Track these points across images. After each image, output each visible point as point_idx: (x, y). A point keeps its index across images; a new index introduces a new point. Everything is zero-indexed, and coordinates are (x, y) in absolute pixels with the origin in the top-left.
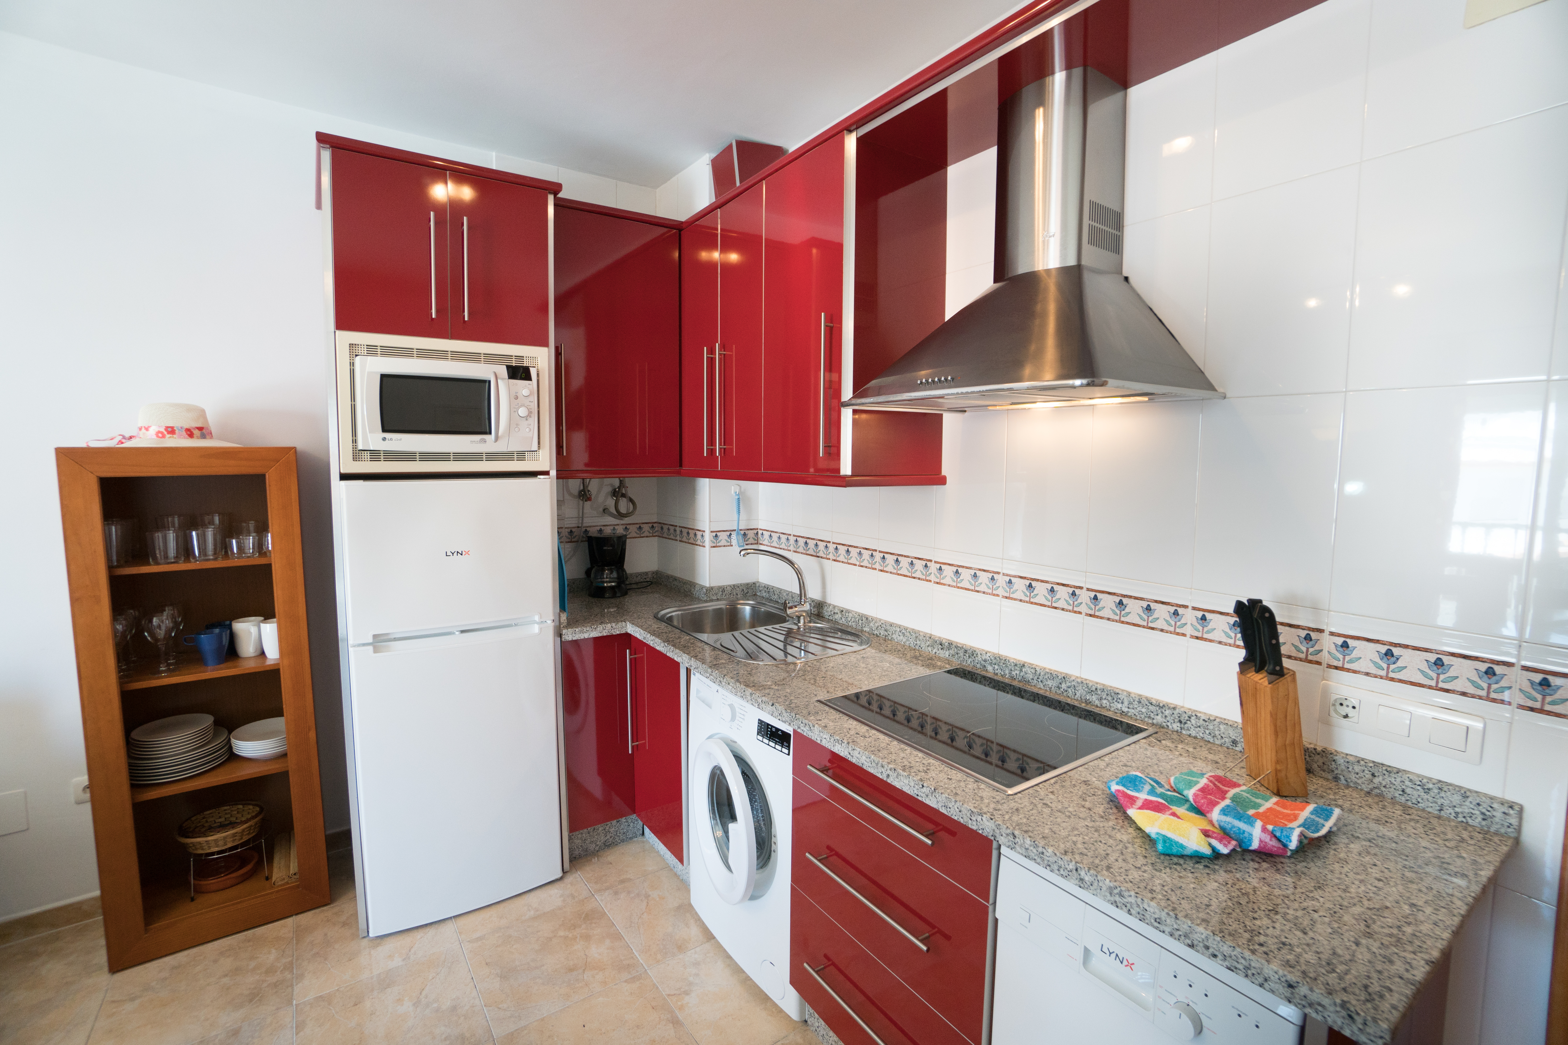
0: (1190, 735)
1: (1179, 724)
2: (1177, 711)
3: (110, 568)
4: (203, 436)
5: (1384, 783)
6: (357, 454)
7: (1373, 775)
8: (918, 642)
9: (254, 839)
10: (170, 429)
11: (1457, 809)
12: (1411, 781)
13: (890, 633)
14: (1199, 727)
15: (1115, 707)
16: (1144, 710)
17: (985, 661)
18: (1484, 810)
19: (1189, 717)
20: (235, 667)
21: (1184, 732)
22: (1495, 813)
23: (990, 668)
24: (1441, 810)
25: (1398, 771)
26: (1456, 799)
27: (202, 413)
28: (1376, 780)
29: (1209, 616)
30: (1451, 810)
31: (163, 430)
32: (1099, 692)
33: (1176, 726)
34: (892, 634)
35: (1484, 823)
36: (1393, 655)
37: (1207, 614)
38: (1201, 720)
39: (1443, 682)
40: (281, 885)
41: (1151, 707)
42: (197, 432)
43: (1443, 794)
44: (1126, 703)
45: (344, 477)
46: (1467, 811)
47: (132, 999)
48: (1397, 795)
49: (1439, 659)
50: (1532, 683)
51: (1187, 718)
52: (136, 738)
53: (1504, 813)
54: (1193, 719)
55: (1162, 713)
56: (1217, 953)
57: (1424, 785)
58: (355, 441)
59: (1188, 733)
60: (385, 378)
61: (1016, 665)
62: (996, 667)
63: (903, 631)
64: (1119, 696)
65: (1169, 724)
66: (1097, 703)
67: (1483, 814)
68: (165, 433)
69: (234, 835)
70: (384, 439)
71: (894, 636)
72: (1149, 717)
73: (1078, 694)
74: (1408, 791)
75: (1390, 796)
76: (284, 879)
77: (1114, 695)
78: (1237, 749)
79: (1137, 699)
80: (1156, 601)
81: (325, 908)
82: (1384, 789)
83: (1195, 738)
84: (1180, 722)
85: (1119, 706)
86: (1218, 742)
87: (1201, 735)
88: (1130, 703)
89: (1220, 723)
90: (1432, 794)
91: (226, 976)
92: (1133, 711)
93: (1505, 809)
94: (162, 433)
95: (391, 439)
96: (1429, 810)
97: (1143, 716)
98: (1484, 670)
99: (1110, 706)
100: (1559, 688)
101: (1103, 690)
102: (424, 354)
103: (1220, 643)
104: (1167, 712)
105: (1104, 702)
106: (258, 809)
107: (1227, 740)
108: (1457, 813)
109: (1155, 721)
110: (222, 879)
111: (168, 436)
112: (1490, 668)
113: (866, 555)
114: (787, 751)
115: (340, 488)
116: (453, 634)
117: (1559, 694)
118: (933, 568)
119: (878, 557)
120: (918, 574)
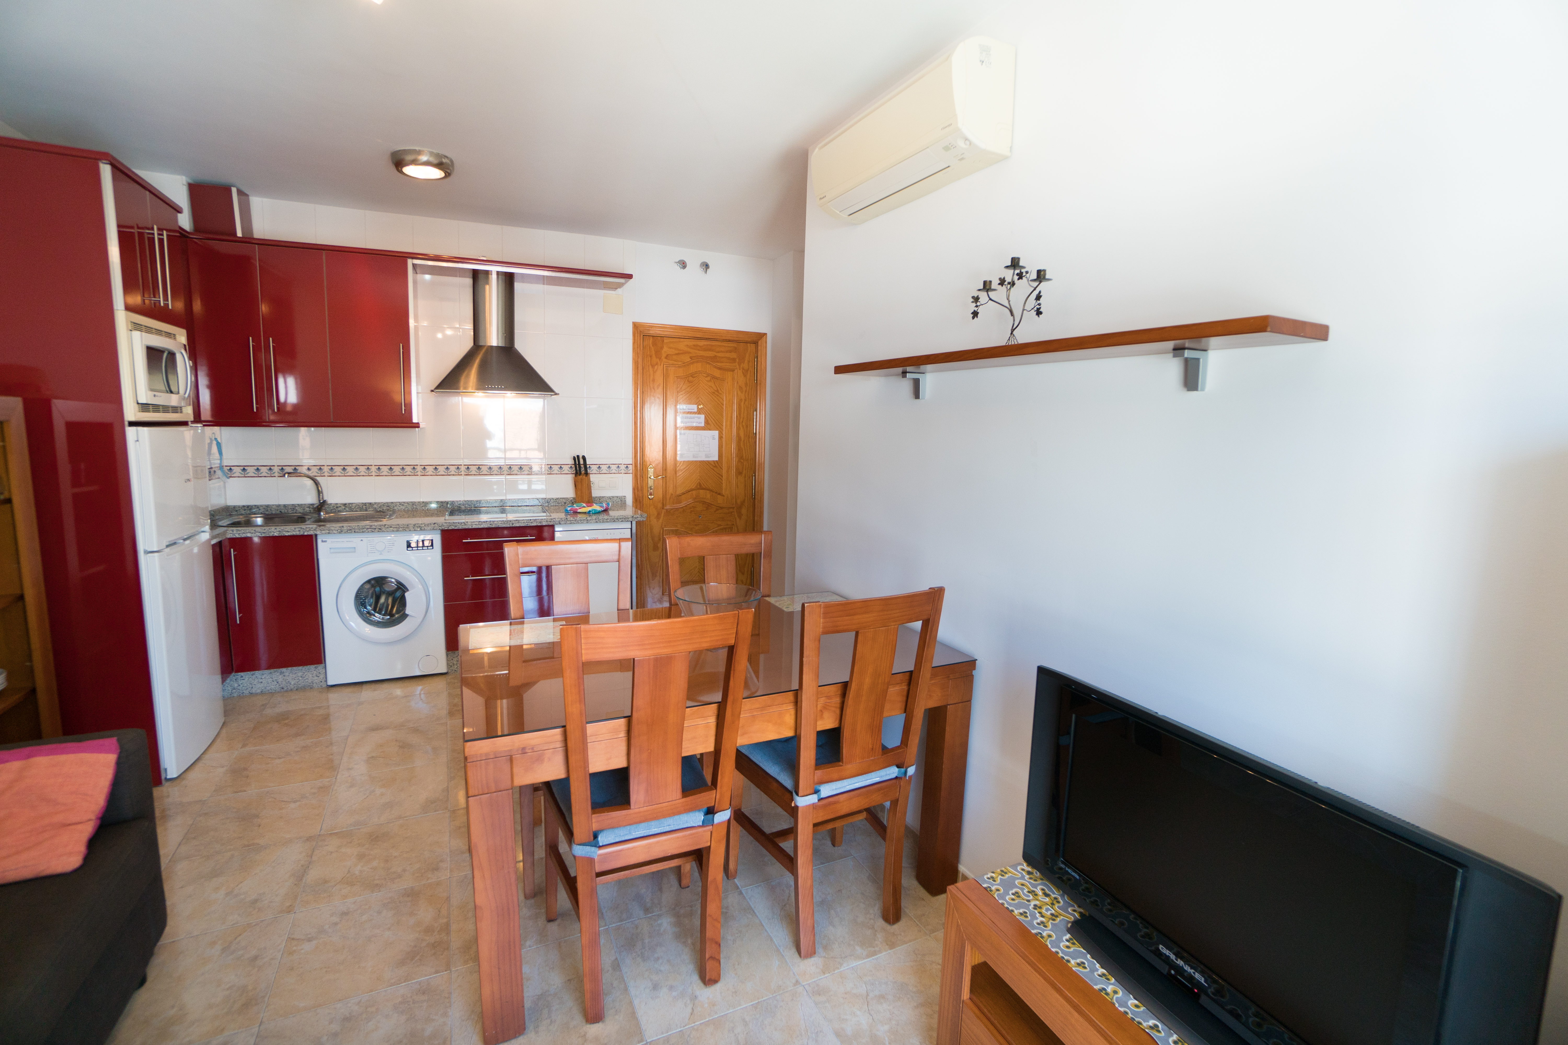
5: (601, 500)
8: (414, 507)
11: (616, 501)
12: (607, 498)
15: (523, 504)
16: (535, 503)
17: (460, 504)
23: (463, 507)
29: (557, 467)
32: (517, 501)
33: (546, 504)
34: (394, 507)
35: (621, 502)
36: (596, 466)
38: (555, 500)
39: (610, 472)
41: (537, 501)
43: (613, 499)
44: (528, 502)
45: (130, 424)
46: (618, 501)
49: (609, 467)
50: (625, 467)
53: (624, 498)
54: (552, 500)
58: (136, 397)
61: (477, 502)
62: (466, 505)
63: (401, 504)
64: (525, 500)
66: (516, 504)
67: (621, 500)
70: (155, 396)
72: (537, 504)
74: (607, 501)
78: (562, 503)
83: (553, 505)
84: (548, 502)
85: (525, 504)
89: (560, 499)
90: (611, 499)
92: (531, 504)
99: (521, 504)
103: (555, 474)
105: (519, 504)
109: (539, 505)
112: (617, 466)
113: (362, 469)
114: (431, 548)
115: (131, 432)
116: (179, 543)
117: (630, 468)
118: (419, 468)
119: (373, 469)
120: (408, 473)
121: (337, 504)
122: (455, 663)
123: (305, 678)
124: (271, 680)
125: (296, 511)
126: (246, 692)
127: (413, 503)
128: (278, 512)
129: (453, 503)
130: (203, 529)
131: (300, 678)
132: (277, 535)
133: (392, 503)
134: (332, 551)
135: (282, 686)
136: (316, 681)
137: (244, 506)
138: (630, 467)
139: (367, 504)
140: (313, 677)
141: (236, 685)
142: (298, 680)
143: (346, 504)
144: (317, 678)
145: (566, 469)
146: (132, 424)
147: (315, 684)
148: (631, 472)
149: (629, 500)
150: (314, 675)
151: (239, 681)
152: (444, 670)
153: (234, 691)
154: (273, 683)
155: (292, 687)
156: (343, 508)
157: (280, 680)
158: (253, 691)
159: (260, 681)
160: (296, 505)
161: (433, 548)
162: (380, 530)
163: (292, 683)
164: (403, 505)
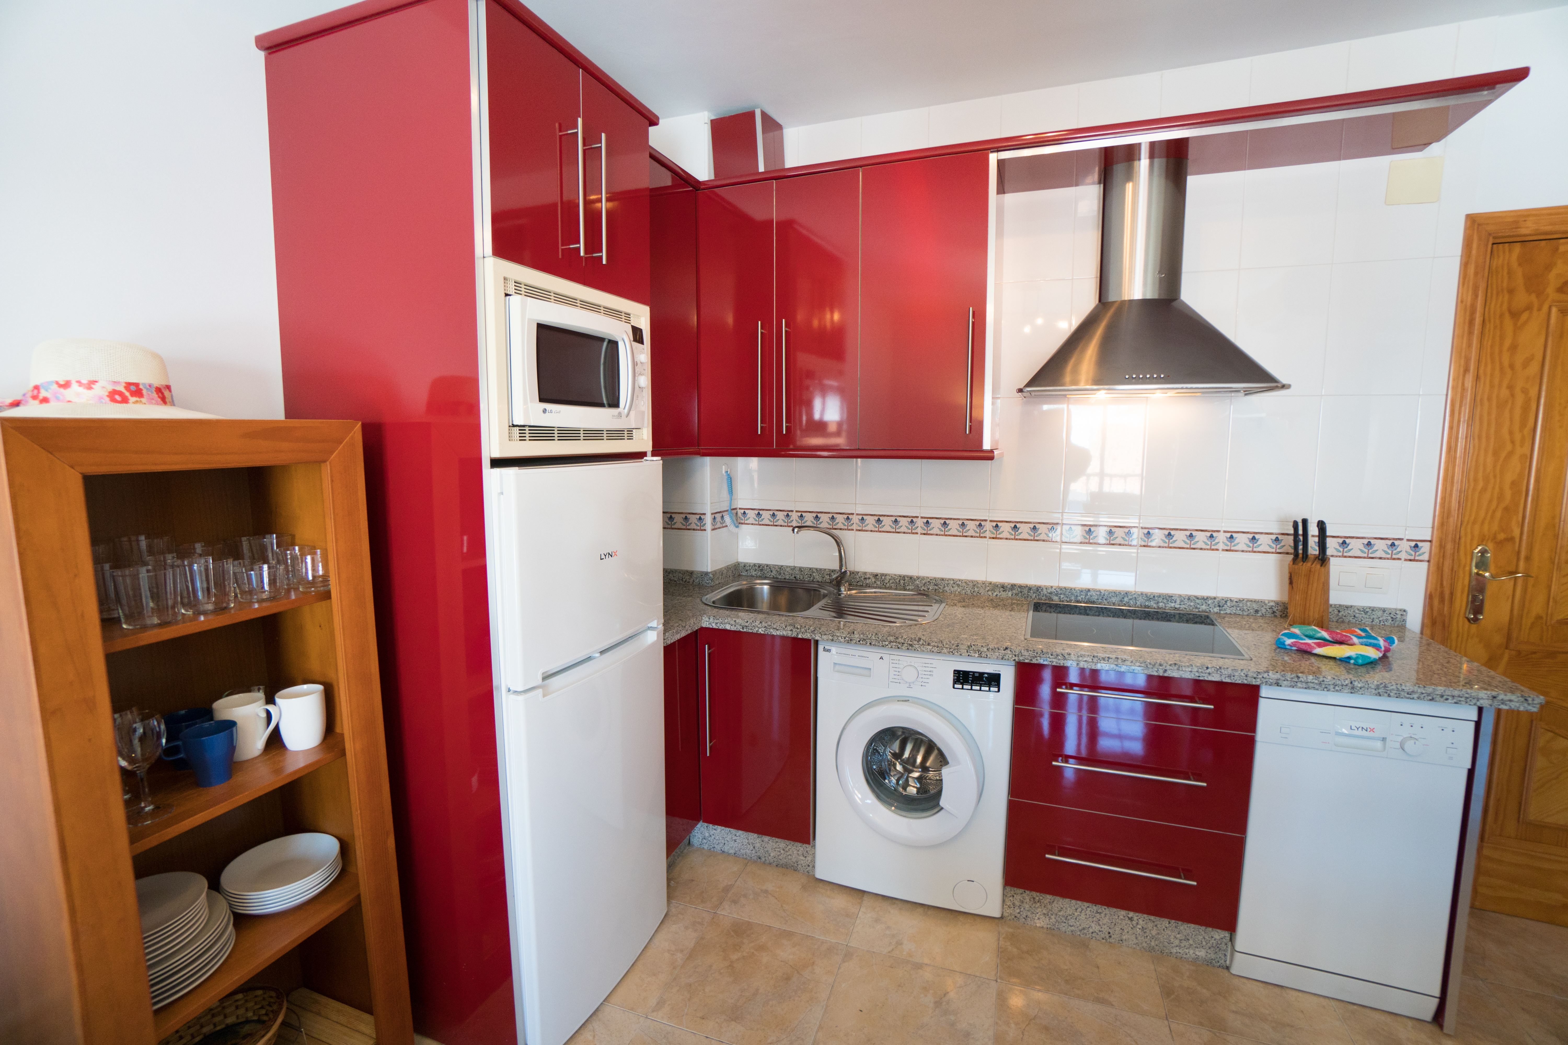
0: (1226, 613)
1: (1218, 608)
2: (1217, 599)
5: (1344, 614)
7: (1339, 611)
10: (133, 388)
11: (1380, 619)
12: (1358, 610)
13: (942, 587)
14: (1233, 607)
15: (1170, 606)
16: (1192, 604)
17: (1051, 593)
18: (1392, 616)
19: (1226, 602)
21: (1222, 612)
22: (1397, 616)
23: (1055, 598)
24: (1372, 622)
25: (1351, 607)
26: (1380, 613)
28: (1340, 614)
29: (1235, 535)
30: (1377, 620)
31: (121, 388)
32: (1156, 598)
33: (1216, 610)
34: (944, 587)
35: (1392, 622)
36: (1346, 543)
37: (1233, 534)
38: (1234, 602)
39: (1371, 553)
41: (1198, 601)
42: (167, 394)
43: (1374, 613)
44: (1178, 602)
46: (1385, 618)
48: (1351, 619)
49: (1369, 542)
50: (1411, 547)
51: (1224, 603)
53: (1402, 615)
54: (1229, 603)
55: (1206, 603)
56: (1448, 697)
57: (1364, 611)
59: (1225, 612)
60: (541, 330)
61: (1082, 591)
62: (1062, 596)
63: (955, 582)
64: (1173, 598)
65: (1211, 609)
66: (1155, 606)
67: (1392, 618)
68: (127, 394)
70: (545, 411)
71: (946, 588)
72: (1196, 608)
73: (1138, 603)
74: (1357, 616)
75: (1347, 620)
77: (1169, 598)
78: (1258, 615)
79: (1187, 598)
80: (1197, 530)
82: (1344, 618)
83: (1230, 614)
84: (1219, 606)
85: (1173, 605)
86: (1245, 614)
87: (1234, 611)
88: (1181, 601)
89: (1247, 601)
90: (1369, 614)
92: (1184, 606)
93: (1402, 613)
94: (120, 393)
95: (551, 412)
96: (1367, 623)
97: (1191, 608)
98: (1390, 544)
99: (1166, 607)
100: (1422, 547)
101: (1159, 596)
103: (1243, 551)
104: (1210, 602)
105: (1161, 604)
107: (1252, 611)
108: (1380, 621)
109: (1200, 610)
111: (132, 399)
112: (1393, 542)
113: (904, 522)
114: (996, 689)
115: (492, 478)
116: (594, 658)
117: (1422, 550)
118: (988, 526)
119: (920, 523)
120: (971, 533)
121: (865, 573)
122: (1017, 904)
123: (788, 854)
124: (747, 841)
125: (814, 578)
126: (718, 848)
127: (975, 584)
128: (792, 577)
129: (1038, 589)
130: (650, 625)
131: (782, 851)
132: (762, 633)
133: (943, 579)
134: (837, 667)
135: (758, 854)
136: (802, 862)
137: (755, 565)
138: (1425, 547)
139: (906, 578)
140: (798, 854)
141: (707, 835)
142: (779, 853)
143: (877, 575)
144: (804, 858)
145: (1265, 542)
146: (497, 463)
147: (800, 866)
148: (1426, 557)
149: (1415, 620)
150: (800, 853)
151: (711, 830)
152: (997, 914)
153: (705, 841)
154: (749, 846)
155: (772, 861)
156: (873, 580)
157: (758, 845)
158: (726, 849)
159: (734, 839)
160: (814, 570)
161: (999, 691)
162: (910, 648)
163: (772, 855)
164: (958, 585)
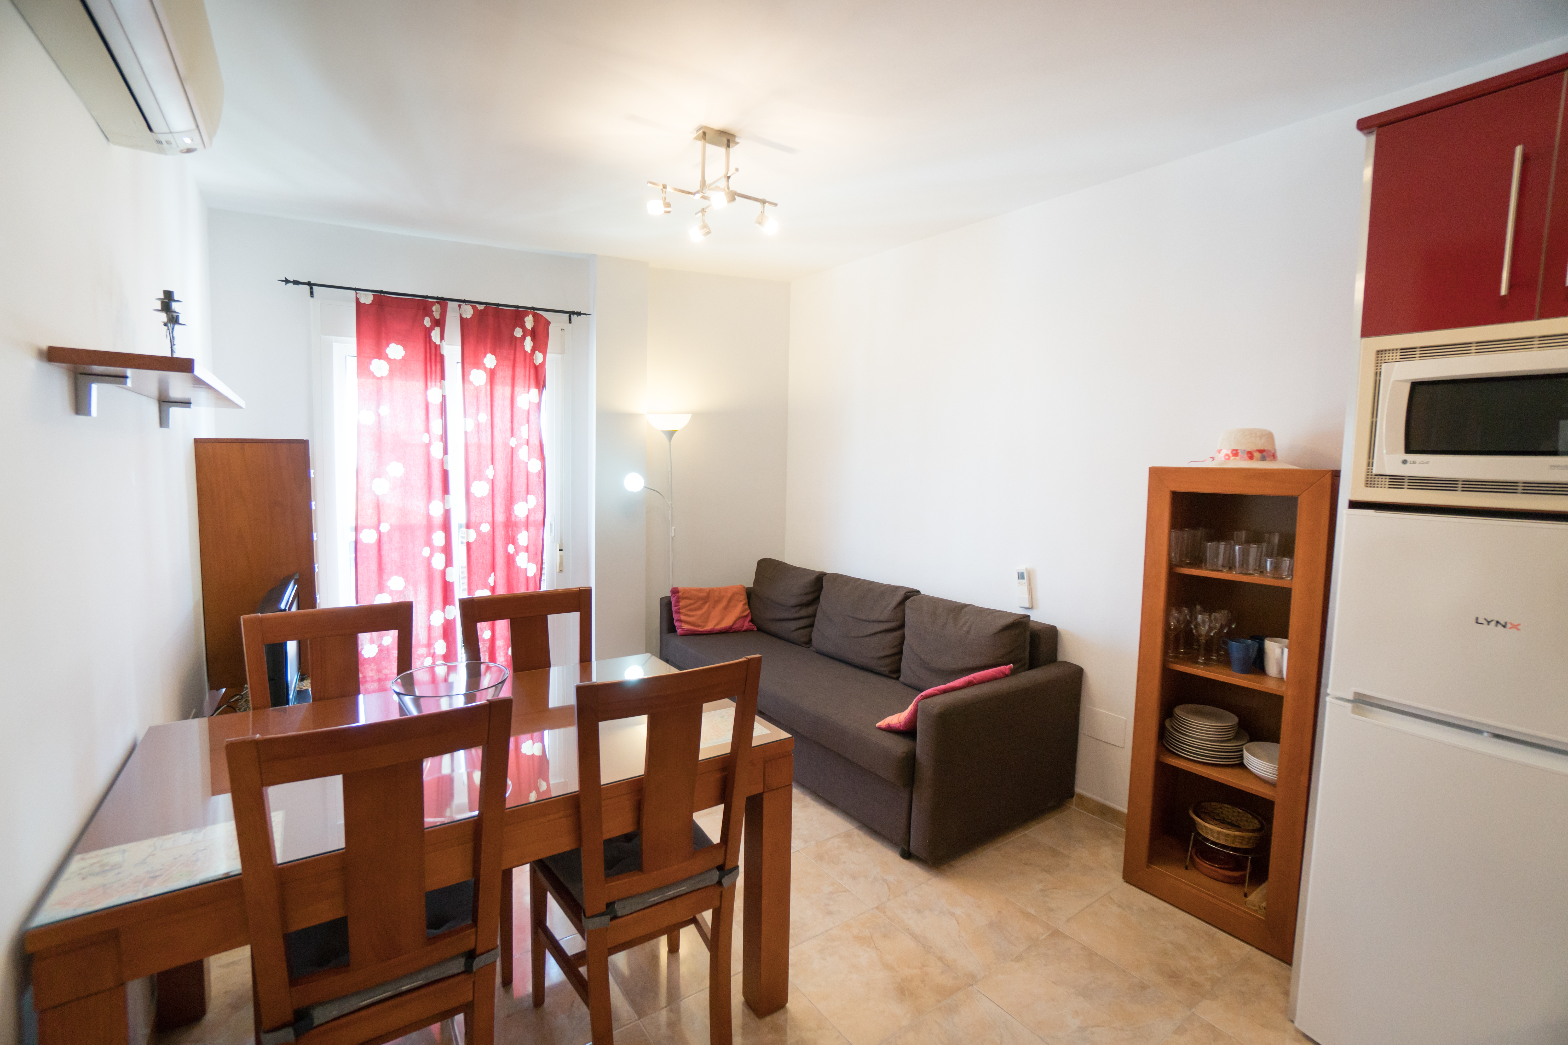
3: (1171, 567)
4: (1263, 459)
6: (1372, 480)
9: (1245, 851)
20: (1261, 683)
27: (1270, 436)
31: (1229, 452)
40: (1249, 909)
42: (1257, 455)
45: (1354, 505)
47: (1119, 906)
52: (1177, 712)
58: (1370, 464)
60: (1416, 386)
68: (1231, 455)
69: (1227, 835)
70: (1405, 462)
76: (1254, 906)
81: (1283, 964)
91: (1172, 943)
94: (1228, 455)
95: (1414, 462)
102: (1485, 346)
106: (1259, 826)
110: (1214, 868)
111: (1232, 458)
